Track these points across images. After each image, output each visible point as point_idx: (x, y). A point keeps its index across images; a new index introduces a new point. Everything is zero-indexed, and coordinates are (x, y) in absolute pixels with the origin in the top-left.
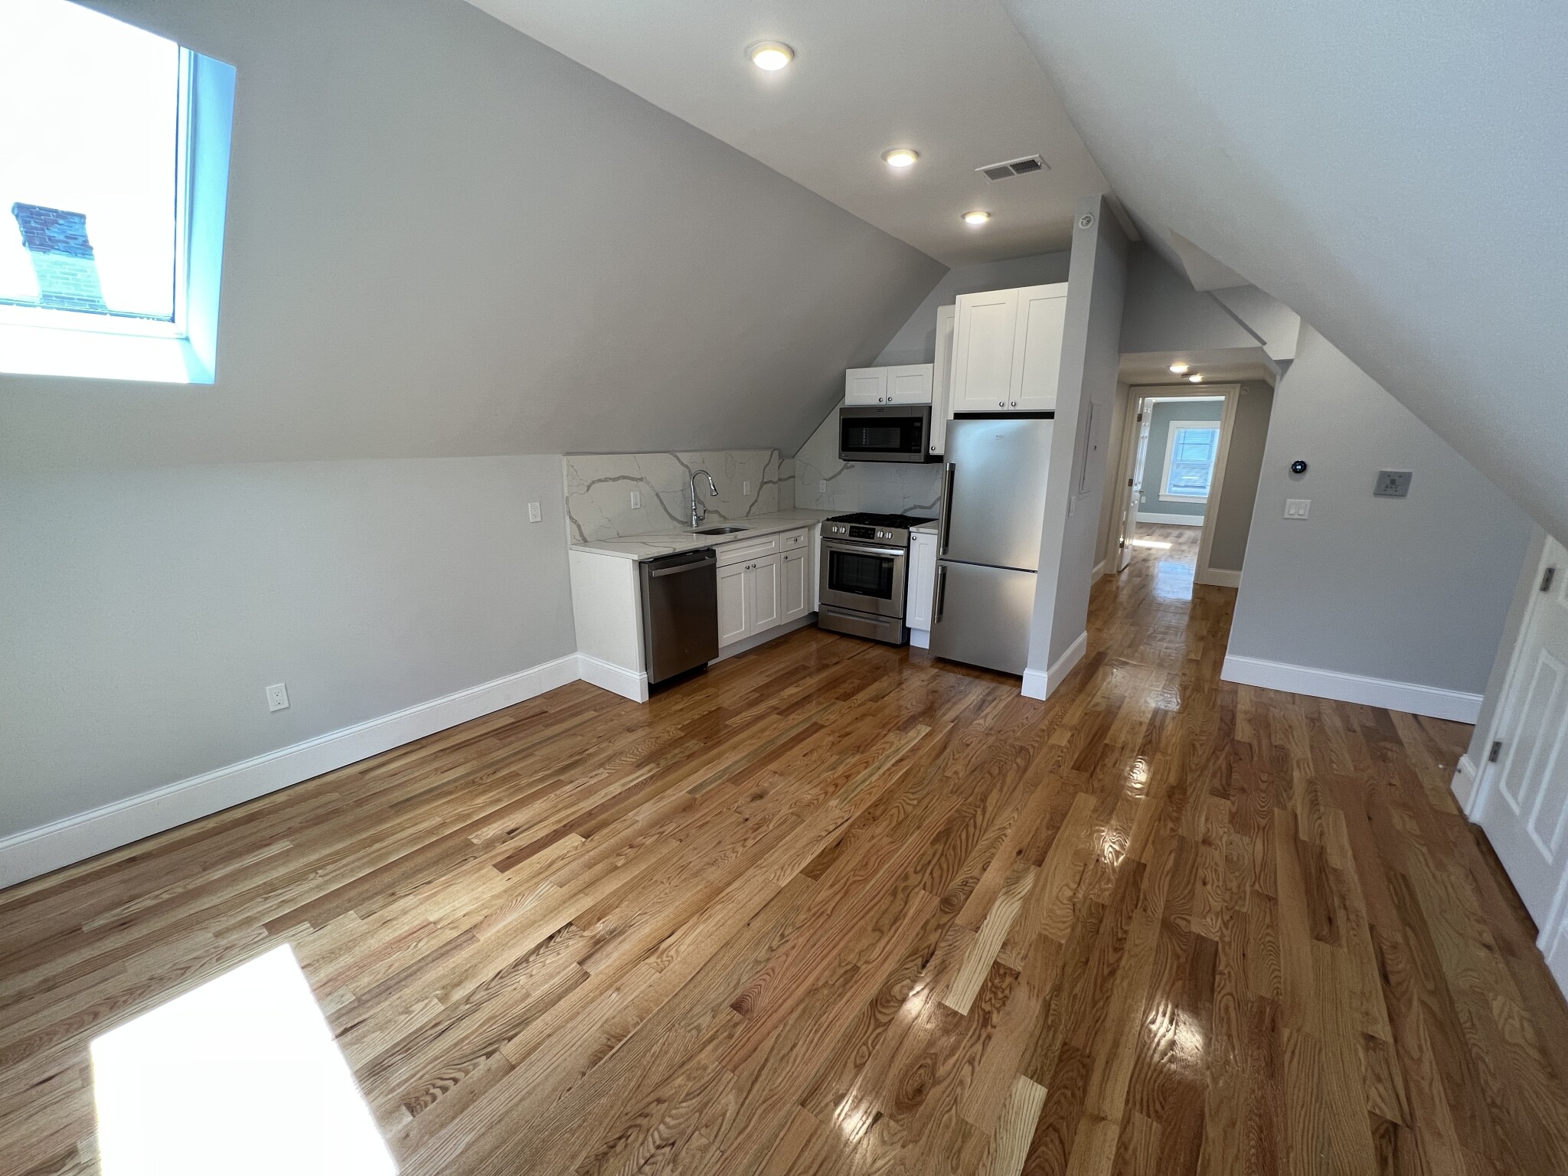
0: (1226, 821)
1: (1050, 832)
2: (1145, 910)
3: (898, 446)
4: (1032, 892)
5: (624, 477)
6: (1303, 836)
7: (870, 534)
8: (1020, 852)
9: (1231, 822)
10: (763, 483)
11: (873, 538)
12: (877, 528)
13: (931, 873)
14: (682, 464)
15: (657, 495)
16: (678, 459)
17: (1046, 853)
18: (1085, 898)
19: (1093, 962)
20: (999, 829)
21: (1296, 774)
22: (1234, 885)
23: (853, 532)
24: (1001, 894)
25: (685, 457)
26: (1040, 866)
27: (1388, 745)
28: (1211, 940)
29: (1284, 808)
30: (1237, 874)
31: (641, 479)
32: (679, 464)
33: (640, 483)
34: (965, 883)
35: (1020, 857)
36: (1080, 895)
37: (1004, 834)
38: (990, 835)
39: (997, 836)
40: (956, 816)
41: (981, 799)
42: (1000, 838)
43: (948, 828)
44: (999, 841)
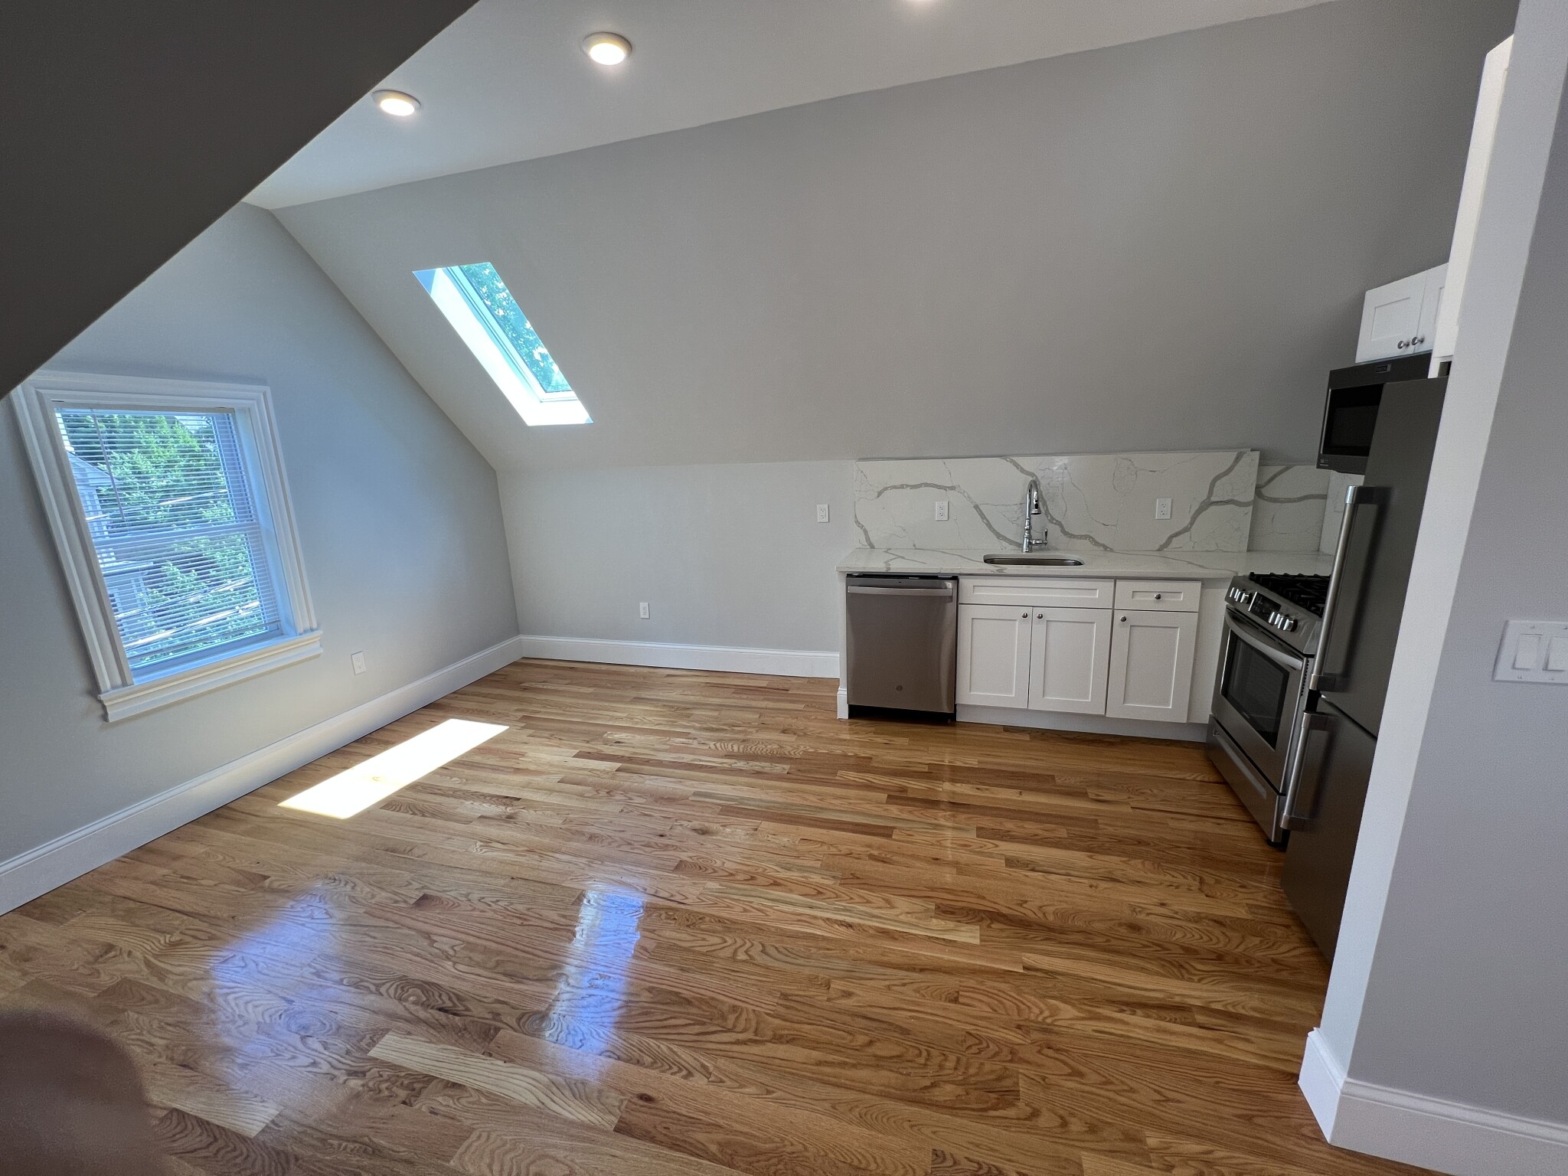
5: (927, 485)
8: (646, 1098)
10: (1207, 504)
11: (1271, 624)
14: (1023, 471)
15: (976, 507)
16: (1016, 465)
17: (653, 1140)
23: (1257, 605)
25: (1026, 462)
26: (617, 1130)
31: (953, 488)
32: (1016, 471)
33: (950, 492)
35: (635, 1100)
37: (690, 1074)
38: (685, 1056)
39: (686, 1065)
40: (725, 1008)
41: (782, 1036)
42: (680, 1070)
43: (688, 1002)
44: (671, 1068)
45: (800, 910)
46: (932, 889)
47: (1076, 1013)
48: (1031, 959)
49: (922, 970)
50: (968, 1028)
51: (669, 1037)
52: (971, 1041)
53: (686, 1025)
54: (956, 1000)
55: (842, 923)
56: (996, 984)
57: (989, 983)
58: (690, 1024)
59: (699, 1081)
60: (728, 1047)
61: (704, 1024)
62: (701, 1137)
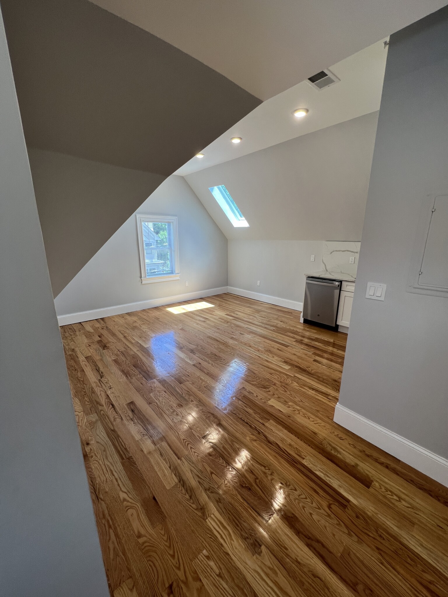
1: (206, 372)
17: (197, 368)
24: (187, 356)
33: (356, 254)
38: (210, 361)
42: (208, 363)
43: (217, 356)
45: (251, 352)
46: (287, 358)
47: (297, 385)
48: (297, 375)
49: (269, 368)
50: (269, 378)
51: (210, 359)
52: (268, 379)
53: (214, 358)
54: (271, 374)
55: (258, 356)
56: (283, 375)
57: (282, 375)
59: (210, 365)
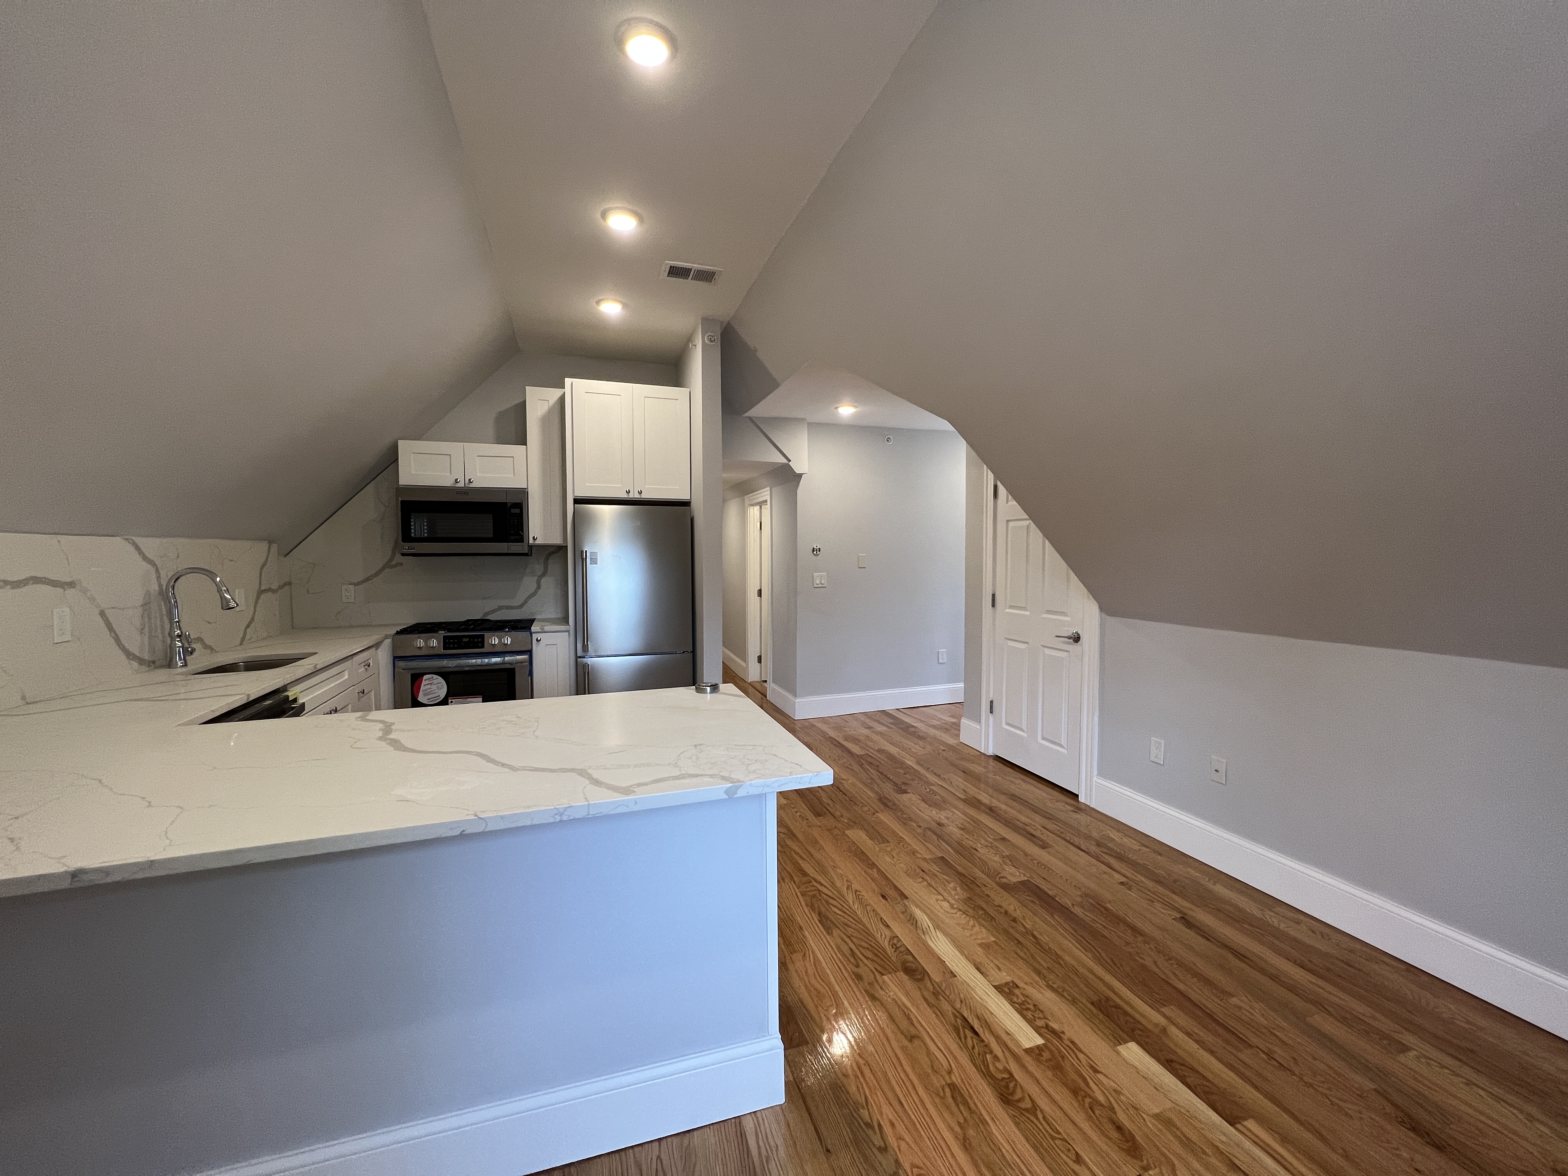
0: (927, 806)
1: (875, 870)
2: (985, 886)
3: (492, 536)
4: (931, 919)
5: (36, 580)
6: (962, 797)
7: (479, 642)
8: (883, 897)
9: (930, 806)
10: (261, 592)
11: (483, 647)
12: (487, 635)
13: (867, 958)
14: (145, 558)
15: (102, 614)
16: (138, 548)
17: (895, 886)
18: (955, 900)
19: (1021, 939)
20: (848, 889)
21: (909, 763)
22: (983, 841)
23: (447, 643)
24: (923, 936)
25: (151, 545)
26: (907, 898)
27: (913, 729)
28: (1025, 881)
29: (933, 785)
30: (975, 834)
31: (71, 585)
32: (139, 559)
33: (70, 592)
34: (896, 948)
35: (889, 900)
36: (952, 902)
37: (856, 891)
38: (850, 897)
39: (854, 895)
40: (808, 899)
41: (802, 874)
42: (859, 895)
44: (862, 898)
51: (848, 908)
53: (835, 906)
58: (832, 905)
59: (855, 886)
60: (829, 887)
61: (827, 902)
62: (876, 875)
